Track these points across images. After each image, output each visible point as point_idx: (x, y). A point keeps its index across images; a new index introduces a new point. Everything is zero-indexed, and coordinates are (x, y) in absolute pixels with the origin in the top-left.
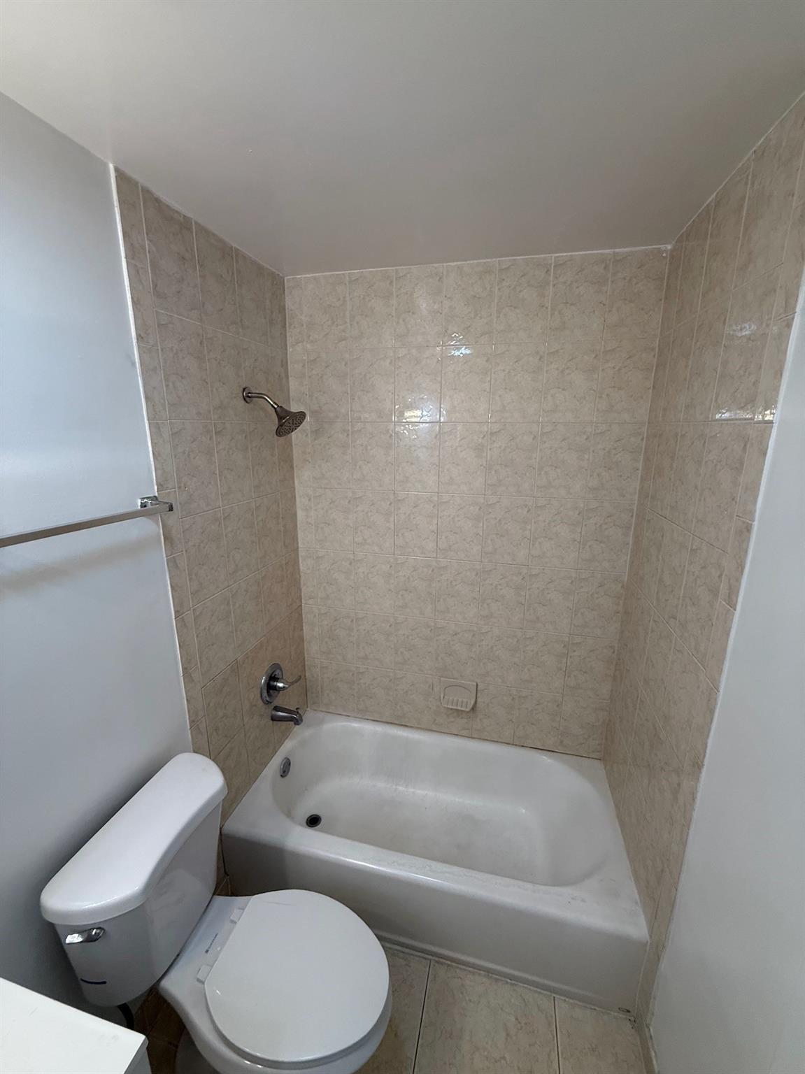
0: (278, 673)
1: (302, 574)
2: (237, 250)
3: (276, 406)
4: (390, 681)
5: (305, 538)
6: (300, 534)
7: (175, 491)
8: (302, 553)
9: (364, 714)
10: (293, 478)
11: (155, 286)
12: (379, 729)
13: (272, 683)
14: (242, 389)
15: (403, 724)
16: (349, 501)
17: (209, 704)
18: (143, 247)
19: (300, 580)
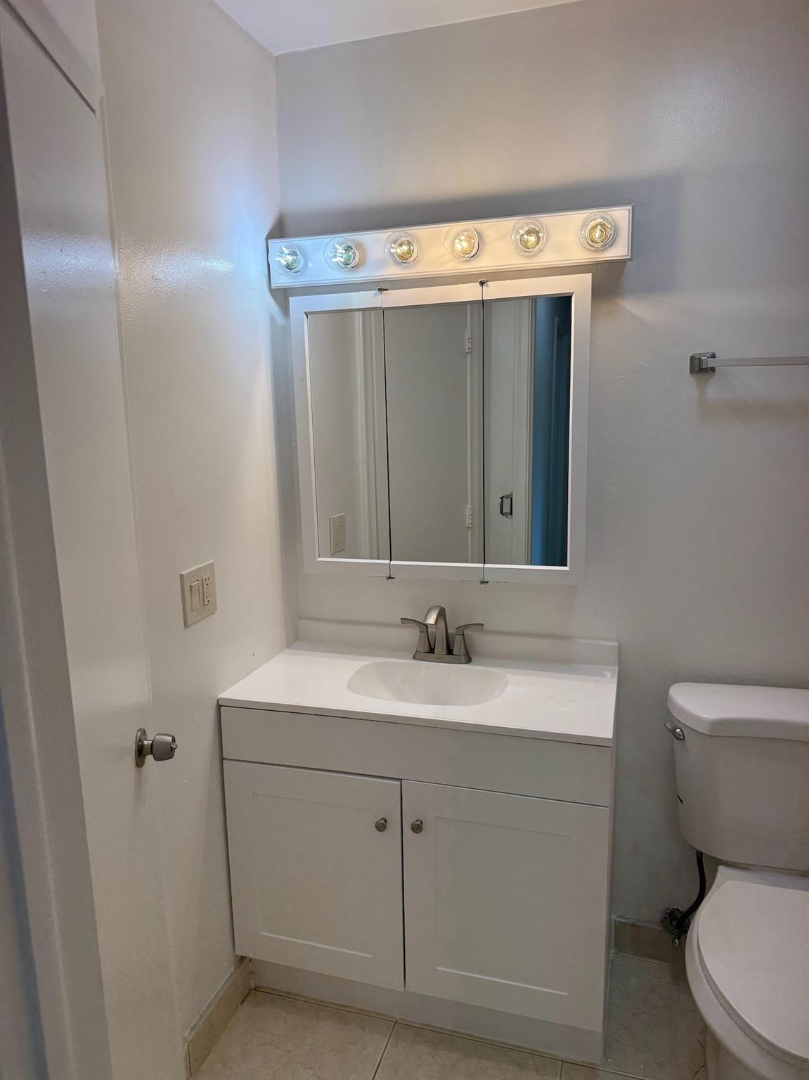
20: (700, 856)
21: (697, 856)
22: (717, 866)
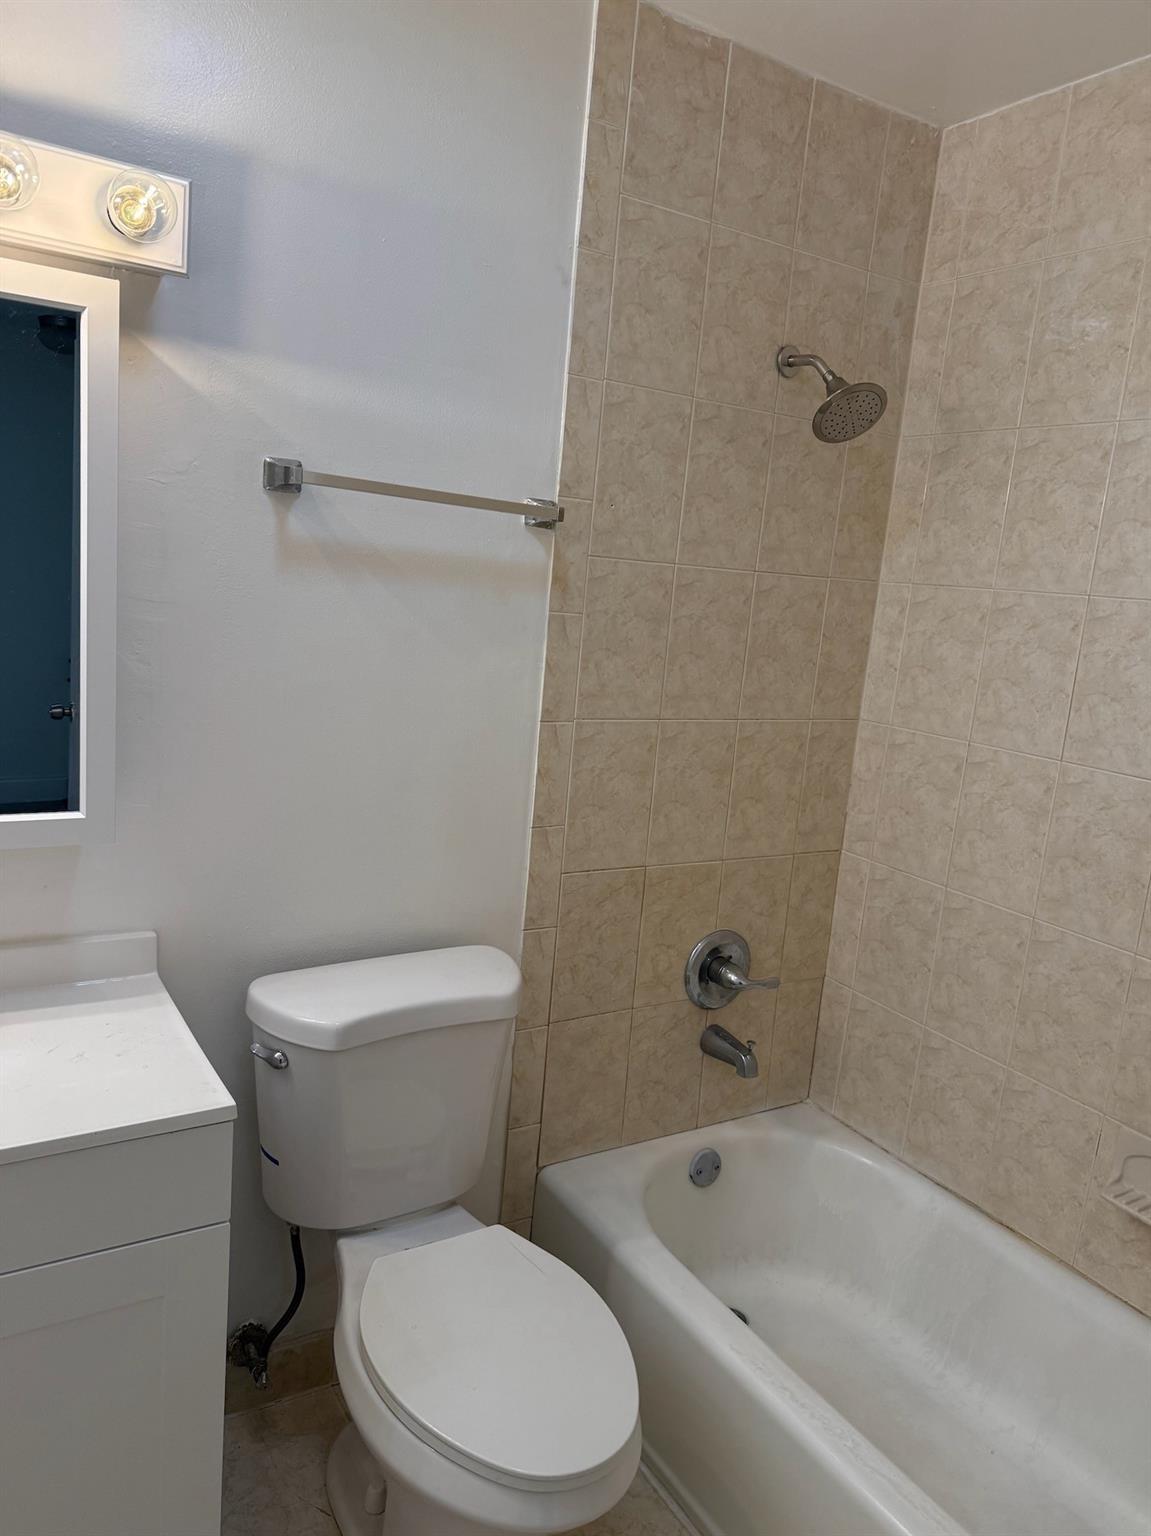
0: (733, 951)
1: (854, 782)
2: (821, 85)
3: (830, 378)
4: (995, 1092)
5: (877, 697)
6: (868, 689)
7: (591, 505)
8: (863, 733)
9: (918, 1156)
10: (877, 558)
11: (631, 158)
12: (946, 1207)
13: (715, 965)
14: (777, 348)
15: (1004, 1220)
16: (982, 618)
17: (569, 912)
18: (624, 99)
19: (847, 791)
20: (296, 1235)
21: (292, 1236)
22: (336, 1241)
